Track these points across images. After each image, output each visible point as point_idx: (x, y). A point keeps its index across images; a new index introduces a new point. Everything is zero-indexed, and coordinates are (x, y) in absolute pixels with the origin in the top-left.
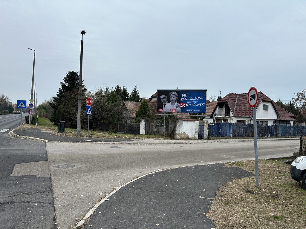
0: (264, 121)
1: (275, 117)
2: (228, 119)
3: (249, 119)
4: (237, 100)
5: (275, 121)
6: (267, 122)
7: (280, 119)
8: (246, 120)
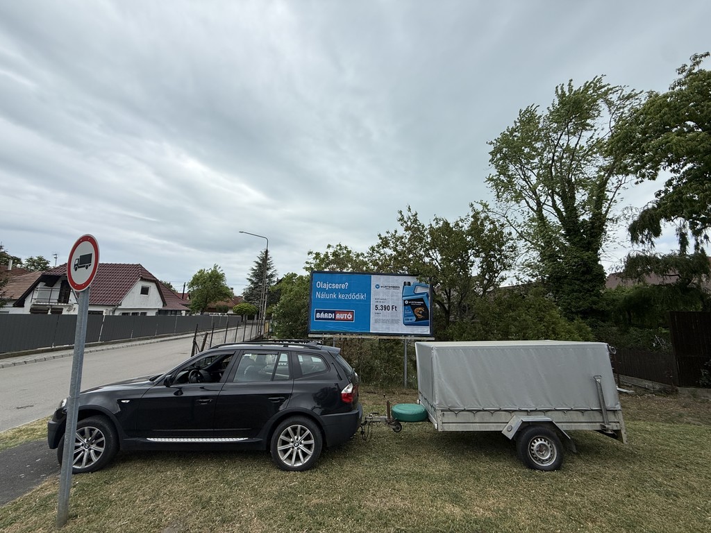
0: (140, 312)
2: (62, 309)
3: (111, 308)
5: (160, 311)
6: (145, 313)
7: (166, 308)
8: (105, 311)
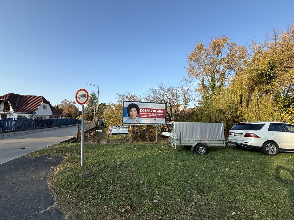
0: (43, 116)
1: (51, 114)
2: (7, 115)
3: (31, 115)
4: (18, 100)
5: (51, 116)
6: (45, 117)
8: (28, 116)
